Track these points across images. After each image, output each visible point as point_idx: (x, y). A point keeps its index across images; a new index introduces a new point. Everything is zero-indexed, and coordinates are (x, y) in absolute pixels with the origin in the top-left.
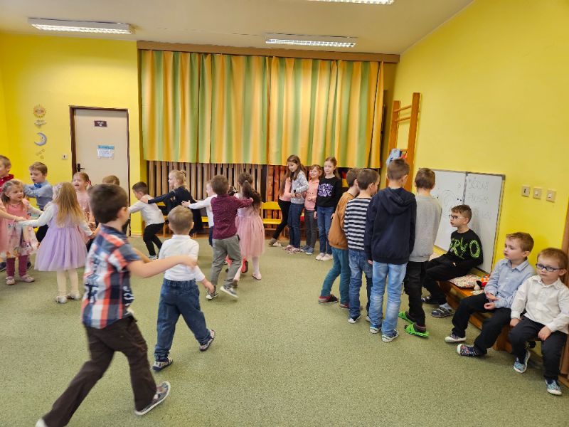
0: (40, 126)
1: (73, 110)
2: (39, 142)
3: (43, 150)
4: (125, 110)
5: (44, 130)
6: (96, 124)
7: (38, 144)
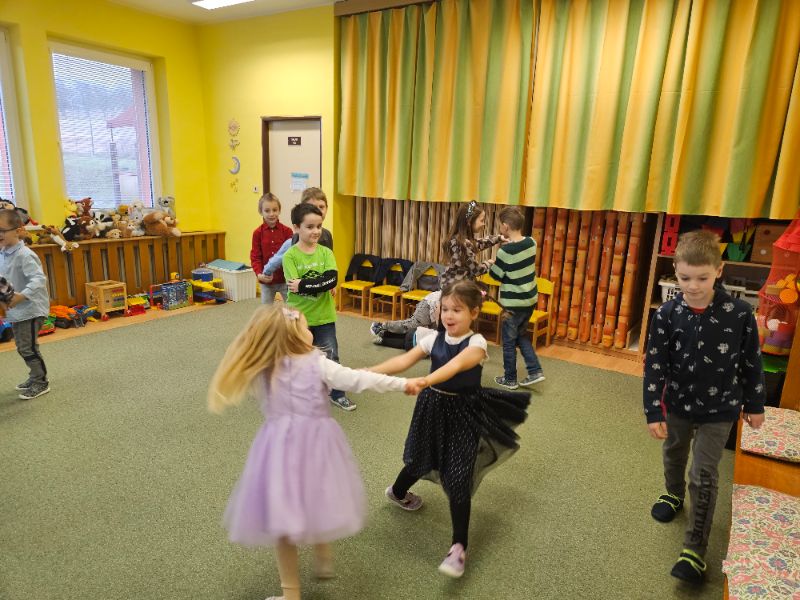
0: (233, 147)
1: (267, 124)
2: (233, 170)
3: (237, 180)
4: (318, 119)
5: (237, 153)
6: (290, 142)
7: (232, 173)
